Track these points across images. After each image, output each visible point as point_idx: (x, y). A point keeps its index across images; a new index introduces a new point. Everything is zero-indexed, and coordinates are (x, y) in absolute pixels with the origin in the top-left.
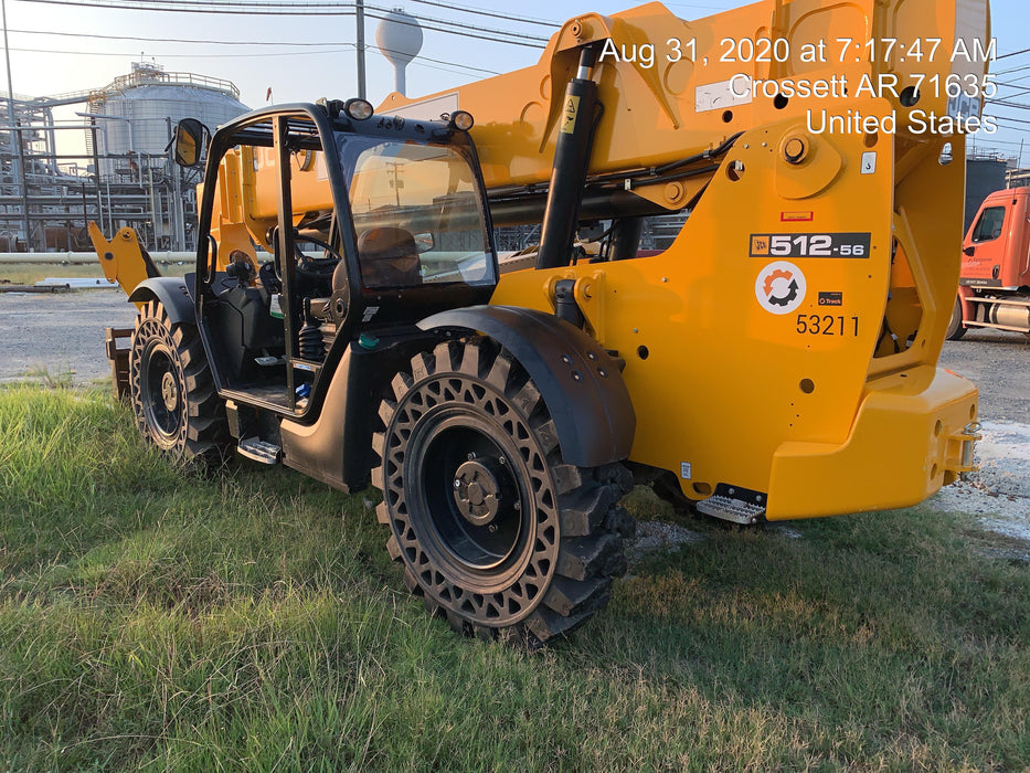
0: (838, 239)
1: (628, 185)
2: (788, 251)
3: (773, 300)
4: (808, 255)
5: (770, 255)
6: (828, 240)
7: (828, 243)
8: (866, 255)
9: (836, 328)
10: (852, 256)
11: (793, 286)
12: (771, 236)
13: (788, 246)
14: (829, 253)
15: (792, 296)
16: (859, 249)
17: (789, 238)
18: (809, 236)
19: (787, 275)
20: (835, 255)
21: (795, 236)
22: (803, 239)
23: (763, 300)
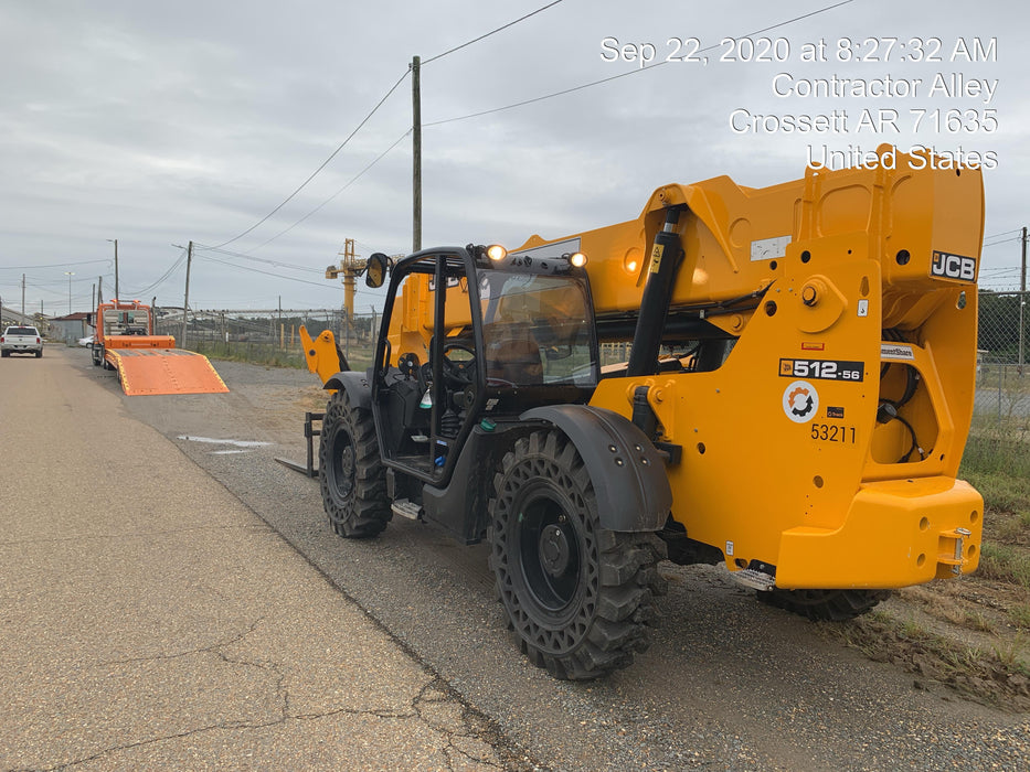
0: (842, 366)
1: (702, 315)
2: (806, 373)
3: (795, 412)
4: (820, 377)
5: (794, 376)
6: (834, 365)
7: (834, 370)
8: (861, 380)
9: (839, 436)
10: (851, 379)
11: (810, 401)
12: (794, 360)
13: (806, 369)
14: (835, 376)
15: (809, 409)
16: (855, 375)
17: (807, 363)
18: (822, 362)
19: (805, 392)
20: (840, 378)
21: (811, 362)
22: (817, 364)
23: (788, 411)
